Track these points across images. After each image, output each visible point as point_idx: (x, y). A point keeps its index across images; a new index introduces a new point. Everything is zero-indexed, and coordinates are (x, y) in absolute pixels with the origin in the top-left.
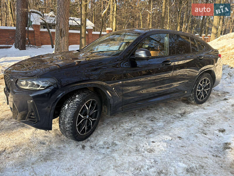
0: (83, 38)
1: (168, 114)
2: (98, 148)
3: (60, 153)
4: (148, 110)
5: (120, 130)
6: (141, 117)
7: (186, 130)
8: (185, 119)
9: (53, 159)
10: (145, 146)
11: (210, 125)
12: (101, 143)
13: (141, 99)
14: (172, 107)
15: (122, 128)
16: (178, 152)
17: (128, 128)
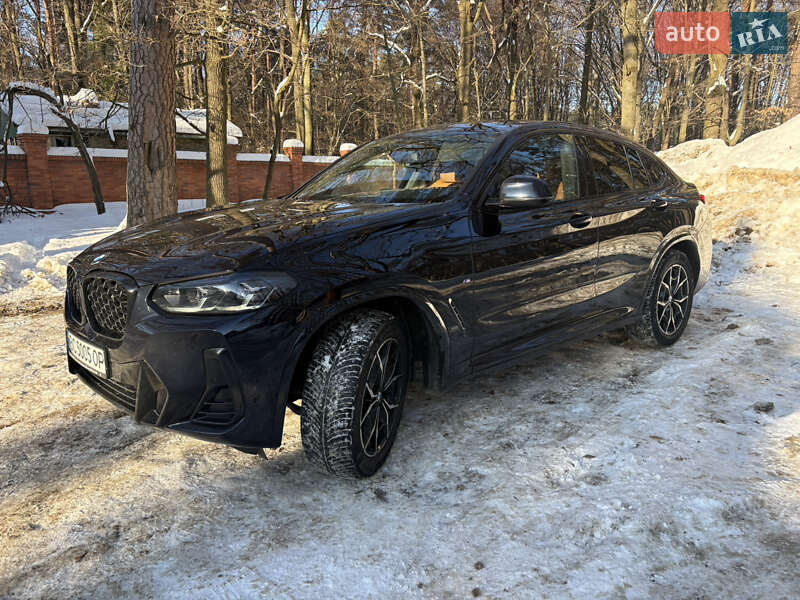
0: (215, 172)
1: (590, 380)
2: (429, 492)
3: (317, 520)
4: (525, 373)
5: (468, 436)
6: (513, 396)
7: (663, 417)
8: (646, 388)
9: (302, 537)
10: (571, 468)
11: (725, 398)
12: (431, 477)
13: (504, 340)
14: (590, 359)
15: (472, 431)
16: (677, 472)
17: (489, 428)
